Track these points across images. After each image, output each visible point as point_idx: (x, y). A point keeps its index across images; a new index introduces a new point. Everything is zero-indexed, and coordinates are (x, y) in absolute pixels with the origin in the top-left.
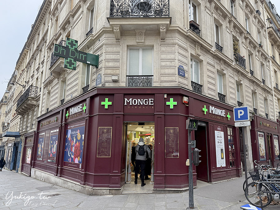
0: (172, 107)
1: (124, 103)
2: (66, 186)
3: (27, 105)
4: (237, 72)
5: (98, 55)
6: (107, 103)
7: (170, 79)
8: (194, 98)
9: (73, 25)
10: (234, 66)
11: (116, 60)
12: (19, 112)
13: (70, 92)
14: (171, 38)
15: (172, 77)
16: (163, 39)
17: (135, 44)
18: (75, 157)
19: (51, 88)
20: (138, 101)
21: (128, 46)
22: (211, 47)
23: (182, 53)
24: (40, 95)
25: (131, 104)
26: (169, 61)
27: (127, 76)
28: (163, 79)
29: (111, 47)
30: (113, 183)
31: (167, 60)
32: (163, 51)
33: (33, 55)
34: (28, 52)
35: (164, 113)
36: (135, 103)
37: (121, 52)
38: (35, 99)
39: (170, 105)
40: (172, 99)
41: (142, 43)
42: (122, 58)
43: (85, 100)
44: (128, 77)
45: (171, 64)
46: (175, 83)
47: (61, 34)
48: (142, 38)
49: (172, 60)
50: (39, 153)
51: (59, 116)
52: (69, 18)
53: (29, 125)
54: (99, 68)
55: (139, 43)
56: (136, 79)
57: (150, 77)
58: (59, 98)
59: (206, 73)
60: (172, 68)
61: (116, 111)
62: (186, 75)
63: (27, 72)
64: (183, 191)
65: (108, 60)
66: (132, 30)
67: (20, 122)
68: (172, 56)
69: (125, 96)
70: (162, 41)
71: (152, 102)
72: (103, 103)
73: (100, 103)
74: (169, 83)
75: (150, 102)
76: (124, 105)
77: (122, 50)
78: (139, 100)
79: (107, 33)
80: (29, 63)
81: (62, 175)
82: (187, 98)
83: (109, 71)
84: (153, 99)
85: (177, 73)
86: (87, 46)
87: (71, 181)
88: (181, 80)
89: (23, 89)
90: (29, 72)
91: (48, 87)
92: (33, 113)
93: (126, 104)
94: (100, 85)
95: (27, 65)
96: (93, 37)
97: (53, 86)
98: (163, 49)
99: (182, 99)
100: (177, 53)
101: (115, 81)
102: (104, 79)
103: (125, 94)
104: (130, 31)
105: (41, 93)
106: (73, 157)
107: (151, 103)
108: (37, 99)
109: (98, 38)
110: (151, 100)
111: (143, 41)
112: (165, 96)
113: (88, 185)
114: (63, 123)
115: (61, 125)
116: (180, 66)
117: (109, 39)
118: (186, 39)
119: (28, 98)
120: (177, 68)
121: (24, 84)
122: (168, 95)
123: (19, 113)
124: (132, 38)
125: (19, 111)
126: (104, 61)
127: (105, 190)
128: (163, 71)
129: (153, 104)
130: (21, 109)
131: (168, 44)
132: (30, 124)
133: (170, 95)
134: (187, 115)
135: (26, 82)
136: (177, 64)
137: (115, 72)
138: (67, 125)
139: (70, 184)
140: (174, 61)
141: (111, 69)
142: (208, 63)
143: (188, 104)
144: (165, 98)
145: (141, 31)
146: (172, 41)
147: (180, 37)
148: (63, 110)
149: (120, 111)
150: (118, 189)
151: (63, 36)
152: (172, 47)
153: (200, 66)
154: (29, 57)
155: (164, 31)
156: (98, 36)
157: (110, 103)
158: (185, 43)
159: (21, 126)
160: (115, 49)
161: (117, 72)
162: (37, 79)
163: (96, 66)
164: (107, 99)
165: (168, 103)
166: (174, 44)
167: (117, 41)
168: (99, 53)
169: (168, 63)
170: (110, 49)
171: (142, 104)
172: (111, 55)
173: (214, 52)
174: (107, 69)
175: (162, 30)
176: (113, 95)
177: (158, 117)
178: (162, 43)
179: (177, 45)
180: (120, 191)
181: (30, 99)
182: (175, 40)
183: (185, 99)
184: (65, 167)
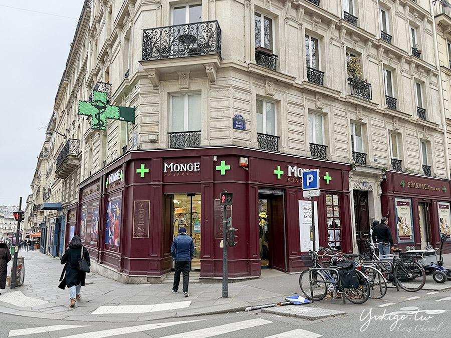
0: (223, 173)
1: (164, 170)
2: (106, 274)
3: (67, 165)
4: (354, 106)
5: (134, 107)
6: (143, 170)
7: (222, 134)
8: (258, 158)
9: (112, 58)
10: (345, 99)
11: (155, 114)
12: (59, 175)
13: (110, 152)
14: (224, 79)
15: (225, 132)
16: (213, 81)
17: (178, 90)
18: (115, 238)
19: (93, 144)
20: (180, 166)
21: (169, 93)
22: (293, 79)
23: (241, 97)
24: (82, 152)
25: (172, 171)
26: (222, 111)
27: (168, 133)
28: (213, 135)
29: (149, 96)
30: (152, 270)
31: (218, 110)
32: (214, 98)
33: (73, 92)
34: (68, 84)
35: (213, 181)
36: (177, 169)
37: (160, 102)
38: (76, 157)
39: (220, 170)
40: (223, 162)
41: (186, 88)
42: (161, 111)
43: (121, 166)
44: (170, 134)
45: (223, 115)
46: (228, 139)
47: (100, 69)
48: (186, 82)
49: (225, 109)
50: (82, 233)
51: (100, 183)
52: (106, 49)
53: (72, 193)
54: (135, 124)
55: (182, 88)
56: (180, 136)
57: (198, 133)
58: (100, 158)
59: (285, 118)
60: (225, 119)
61: (154, 181)
62: (247, 127)
63: (68, 114)
64: (235, 281)
65: (144, 115)
66: (173, 73)
67: (63, 188)
68: (225, 104)
69: (165, 161)
70: (211, 83)
71: (198, 166)
72: (138, 171)
73: (135, 171)
74: (221, 140)
75: (195, 166)
76: (163, 173)
77: (161, 100)
78: (182, 165)
79: (143, 78)
80: (69, 102)
81: (104, 261)
82: (247, 159)
83: (146, 129)
84: (199, 163)
85: (231, 125)
86: (125, 93)
87: (111, 268)
88: (239, 134)
89: (65, 140)
90: (70, 115)
91: (90, 142)
92: (76, 177)
93: (165, 171)
94: (135, 148)
95: (68, 105)
96: (129, 82)
97: (95, 140)
98: (213, 94)
99: (239, 160)
100: (231, 100)
101: (153, 141)
102: (141, 140)
103: (164, 159)
104: (171, 73)
105: (83, 150)
106: (113, 237)
107: (197, 168)
108: (78, 157)
109: (134, 83)
110: (197, 165)
111: (187, 86)
112: (215, 159)
113: (125, 272)
114: (103, 193)
115: (102, 196)
116: (236, 117)
117: (146, 86)
118: (249, 76)
119: (67, 156)
120: (231, 119)
121: (66, 132)
122: (218, 157)
123: (60, 177)
124: (175, 83)
125: (59, 173)
126: (139, 116)
127: (142, 278)
128: (213, 125)
129: (199, 170)
130: (61, 171)
131: (220, 88)
132: (73, 191)
133: (220, 157)
134: (247, 182)
135: (67, 130)
136: (232, 114)
137: (153, 129)
138: (107, 196)
139: (109, 272)
140: (227, 110)
141: (149, 126)
142: (289, 103)
143: (248, 167)
144: (214, 162)
145: (184, 72)
146: (225, 83)
147: (238, 75)
148: (103, 176)
149: (159, 181)
150: (157, 276)
151: (102, 71)
152: (225, 90)
153: (277, 109)
154: (70, 92)
155: (211, 71)
156: (133, 82)
157: (147, 170)
158: (245, 82)
159: (64, 194)
160: (153, 99)
161: (156, 128)
162: (79, 127)
163: (132, 122)
164: (143, 166)
165: (218, 168)
166: (228, 87)
167: (155, 88)
168: (135, 105)
169: (220, 114)
170: (147, 100)
171: (185, 170)
172: (149, 108)
173: (302, 85)
174: (143, 126)
175: (209, 71)
176: (150, 159)
177: (205, 187)
178: (212, 86)
179: (231, 87)
180: (160, 279)
181: (70, 157)
182: (228, 82)
183: (243, 161)
184: (106, 251)
